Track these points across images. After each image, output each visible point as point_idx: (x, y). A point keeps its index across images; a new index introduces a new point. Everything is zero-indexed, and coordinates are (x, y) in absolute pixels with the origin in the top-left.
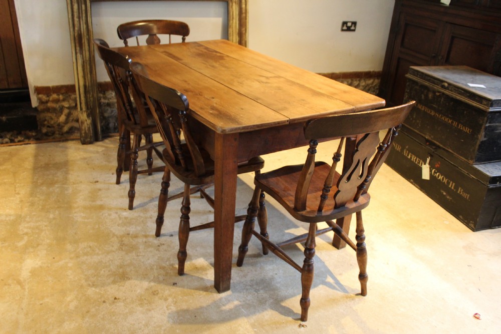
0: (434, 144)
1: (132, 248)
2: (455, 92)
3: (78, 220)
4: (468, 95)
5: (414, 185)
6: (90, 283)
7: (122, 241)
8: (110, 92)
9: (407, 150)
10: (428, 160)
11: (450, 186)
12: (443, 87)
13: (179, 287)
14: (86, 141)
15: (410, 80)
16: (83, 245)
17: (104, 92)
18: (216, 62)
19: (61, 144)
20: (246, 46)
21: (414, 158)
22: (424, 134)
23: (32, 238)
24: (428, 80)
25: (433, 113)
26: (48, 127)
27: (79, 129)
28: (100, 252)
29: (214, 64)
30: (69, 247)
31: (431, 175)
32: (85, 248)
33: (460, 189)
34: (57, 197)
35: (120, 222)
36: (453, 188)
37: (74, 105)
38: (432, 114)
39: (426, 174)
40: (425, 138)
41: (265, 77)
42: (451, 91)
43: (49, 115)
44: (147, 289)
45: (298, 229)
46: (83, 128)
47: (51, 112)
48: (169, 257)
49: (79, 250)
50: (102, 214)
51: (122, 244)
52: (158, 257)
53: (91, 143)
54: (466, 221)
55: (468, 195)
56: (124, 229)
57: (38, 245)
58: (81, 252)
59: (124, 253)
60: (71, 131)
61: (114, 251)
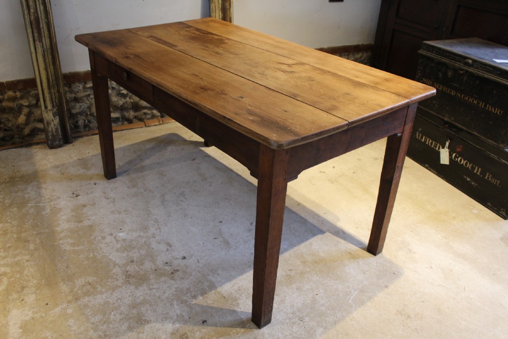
0: (455, 127)
1: (141, 279)
2: (481, 70)
3: (67, 249)
4: (498, 72)
5: (430, 170)
6: (101, 334)
7: (127, 272)
8: (77, 84)
9: (420, 132)
10: (447, 144)
11: (475, 171)
12: (467, 64)
13: (211, 326)
14: (55, 144)
15: (423, 56)
16: (80, 282)
17: (70, 85)
18: (218, 47)
19: (23, 151)
20: (231, 22)
21: (429, 142)
22: (442, 116)
23: (12, 279)
24: (446, 57)
25: (453, 93)
26: (5, 130)
27: (44, 131)
28: (104, 290)
29: (217, 50)
30: (64, 288)
31: (451, 159)
32: (83, 286)
33: (488, 174)
34: (33, 219)
35: (119, 246)
36: (478, 173)
37: (35, 102)
38: (453, 94)
39: (445, 157)
40: (443, 120)
41: (286, 64)
42: (477, 68)
43: (6, 116)
44: (172, 334)
45: (325, 234)
46: (50, 129)
47: (8, 113)
48: (188, 287)
49: (76, 290)
50: (95, 238)
51: (128, 276)
52: (176, 288)
53: (60, 146)
54: (495, 209)
55: (499, 182)
56: (125, 255)
57: (23, 288)
58: (79, 292)
59: (133, 287)
60: (35, 131)
61: (120, 287)
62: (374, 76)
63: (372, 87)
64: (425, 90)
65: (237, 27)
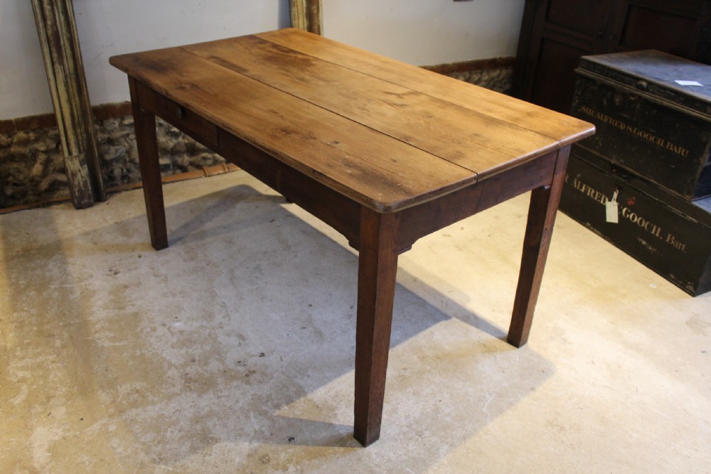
0: (626, 172)
1: (205, 384)
2: (659, 95)
3: (105, 345)
4: (682, 99)
5: (593, 231)
6: (154, 456)
7: (187, 374)
8: (112, 120)
9: (579, 179)
10: (615, 195)
11: (653, 232)
12: (640, 87)
13: (300, 444)
14: (83, 202)
15: (582, 76)
16: (124, 389)
17: (102, 121)
18: (303, 70)
19: (40, 212)
20: (319, 34)
21: (591, 192)
22: (609, 158)
23: (34, 387)
24: (614, 78)
25: (622, 127)
26: (15, 184)
27: (68, 184)
28: (156, 399)
29: (302, 75)
30: (103, 397)
31: (620, 216)
32: (129, 394)
33: (669, 236)
34: (59, 306)
35: (175, 340)
36: (657, 235)
37: (54, 146)
38: (622, 129)
39: (612, 213)
40: (610, 163)
41: (395, 94)
42: (653, 93)
43: (15, 165)
44: (249, 455)
45: (450, 320)
46: (76, 183)
47: (18, 161)
48: (268, 393)
49: (119, 399)
50: (142, 329)
51: (188, 380)
52: (252, 395)
53: (90, 205)
54: (681, 282)
55: (684, 246)
56: (183, 351)
57: (49, 398)
58: (124, 402)
59: (195, 395)
60: (54, 186)
61: (177, 394)
62: (513, 109)
63: (510, 125)
64: (581, 127)
65: (329, 42)
